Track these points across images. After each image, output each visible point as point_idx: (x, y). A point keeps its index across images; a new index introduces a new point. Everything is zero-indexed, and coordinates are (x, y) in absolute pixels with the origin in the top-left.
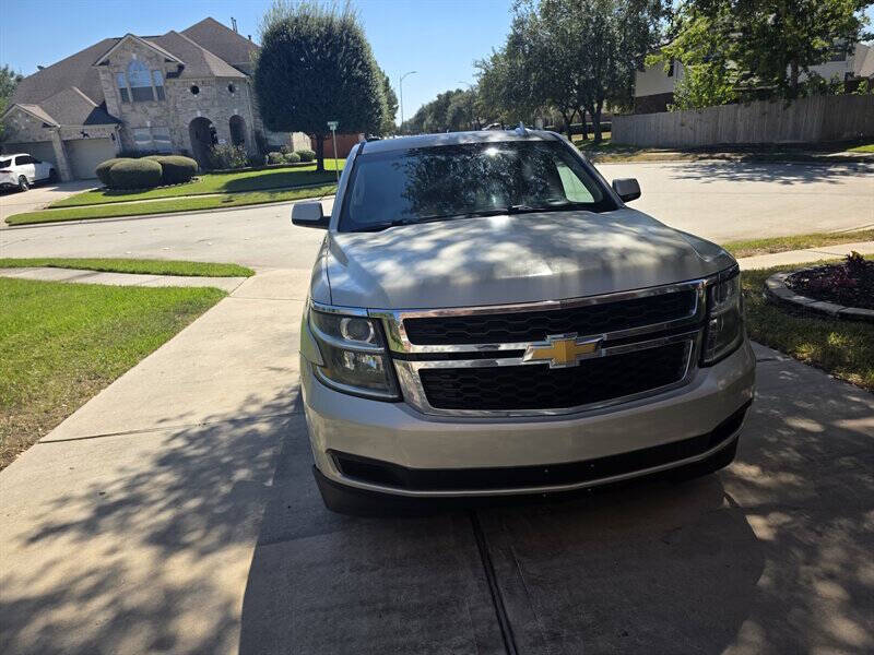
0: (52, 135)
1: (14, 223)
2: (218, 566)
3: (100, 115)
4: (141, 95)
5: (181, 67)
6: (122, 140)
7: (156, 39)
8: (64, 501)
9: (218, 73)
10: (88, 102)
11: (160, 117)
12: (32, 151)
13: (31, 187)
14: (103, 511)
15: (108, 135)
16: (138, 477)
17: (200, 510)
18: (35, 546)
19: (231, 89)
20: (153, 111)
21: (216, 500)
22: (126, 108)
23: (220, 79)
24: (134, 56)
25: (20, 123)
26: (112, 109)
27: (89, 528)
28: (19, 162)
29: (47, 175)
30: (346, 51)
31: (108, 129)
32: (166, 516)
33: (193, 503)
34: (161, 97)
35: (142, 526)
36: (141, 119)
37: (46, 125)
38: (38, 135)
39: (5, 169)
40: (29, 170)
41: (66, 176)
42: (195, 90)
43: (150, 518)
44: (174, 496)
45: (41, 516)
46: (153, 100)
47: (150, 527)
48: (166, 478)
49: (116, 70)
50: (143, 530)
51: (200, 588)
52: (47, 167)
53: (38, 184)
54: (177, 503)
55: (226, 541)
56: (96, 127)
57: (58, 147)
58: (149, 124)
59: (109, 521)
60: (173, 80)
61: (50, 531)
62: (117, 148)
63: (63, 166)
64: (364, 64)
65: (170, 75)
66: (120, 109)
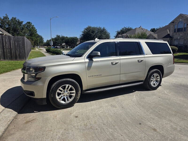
25: (151, 38)
31: (168, 39)
34: (185, 30)
37: (155, 38)
49: (175, 24)
56: (165, 39)
58: (179, 38)
66: (173, 34)
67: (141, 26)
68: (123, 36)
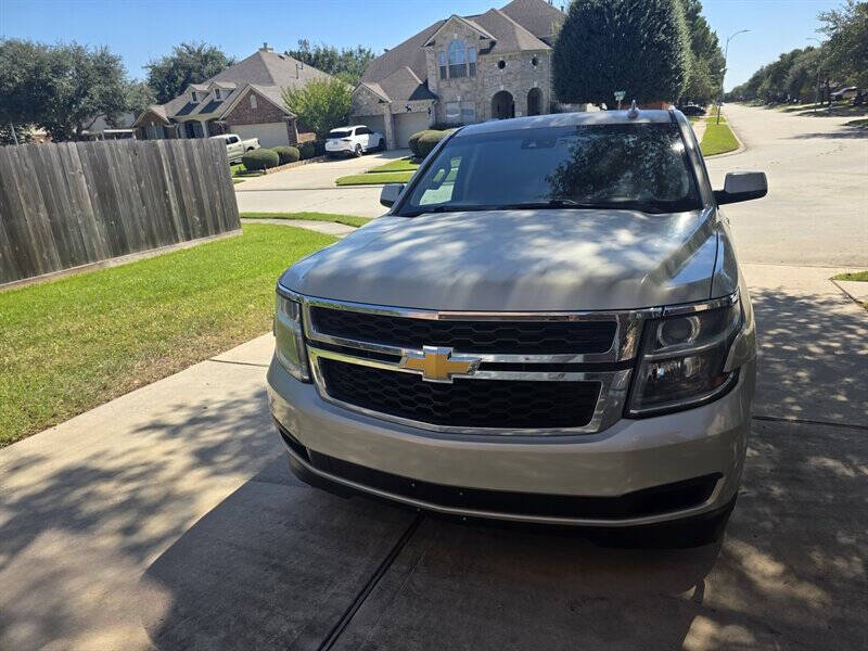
0: (385, 110)
1: (341, 184)
2: (212, 487)
3: (423, 92)
4: (456, 72)
5: (493, 43)
6: (437, 114)
7: (477, 18)
8: (180, 407)
9: (524, 47)
10: (414, 79)
11: (469, 92)
12: (369, 124)
13: (364, 154)
14: (193, 421)
15: (426, 109)
16: (237, 402)
17: (245, 440)
18: (137, 435)
19: (535, 62)
20: (464, 87)
21: (261, 435)
22: (443, 84)
23: (525, 53)
24: (456, 35)
25: (364, 99)
26: (432, 87)
27: (174, 431)
28: (359, 132)
29: (377, 145)
30: (652, 14)
31: (427, 104)
32: (222, 437)
33: (246, 433)
34: (473, 73)
35: (202, 440)
36: (454, 94)
37: (381, 101)
38: (375, 110)
39: (348, 138)
40: (364, 140)
41: (390, 144)
42: (502, 65)
43: (212, 436)
44: (240, 423)
45: (161, 414)
46: (465, 75)
47: (207, 442)
48: (250, 408)
49: (440, 49)
50: (201, 443)
51: (189, 498)
52: (378, 137)
53: (369, 152)
54: (238, 429)
55: (236, 469)
56: (418, 102)
57: (388, 120)
58: (459, 98)
59: (189, 430)
60: (483, 56)
61: (155, 426)
62: (431, 121)
63: (389, 137)
64: (669, 26)
65: (483, 52)
66: (438, 85)
67: (265, 44)
68: (217, 91)
